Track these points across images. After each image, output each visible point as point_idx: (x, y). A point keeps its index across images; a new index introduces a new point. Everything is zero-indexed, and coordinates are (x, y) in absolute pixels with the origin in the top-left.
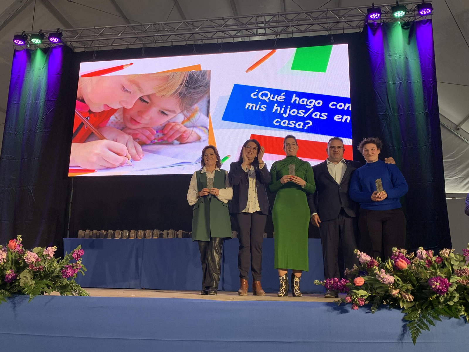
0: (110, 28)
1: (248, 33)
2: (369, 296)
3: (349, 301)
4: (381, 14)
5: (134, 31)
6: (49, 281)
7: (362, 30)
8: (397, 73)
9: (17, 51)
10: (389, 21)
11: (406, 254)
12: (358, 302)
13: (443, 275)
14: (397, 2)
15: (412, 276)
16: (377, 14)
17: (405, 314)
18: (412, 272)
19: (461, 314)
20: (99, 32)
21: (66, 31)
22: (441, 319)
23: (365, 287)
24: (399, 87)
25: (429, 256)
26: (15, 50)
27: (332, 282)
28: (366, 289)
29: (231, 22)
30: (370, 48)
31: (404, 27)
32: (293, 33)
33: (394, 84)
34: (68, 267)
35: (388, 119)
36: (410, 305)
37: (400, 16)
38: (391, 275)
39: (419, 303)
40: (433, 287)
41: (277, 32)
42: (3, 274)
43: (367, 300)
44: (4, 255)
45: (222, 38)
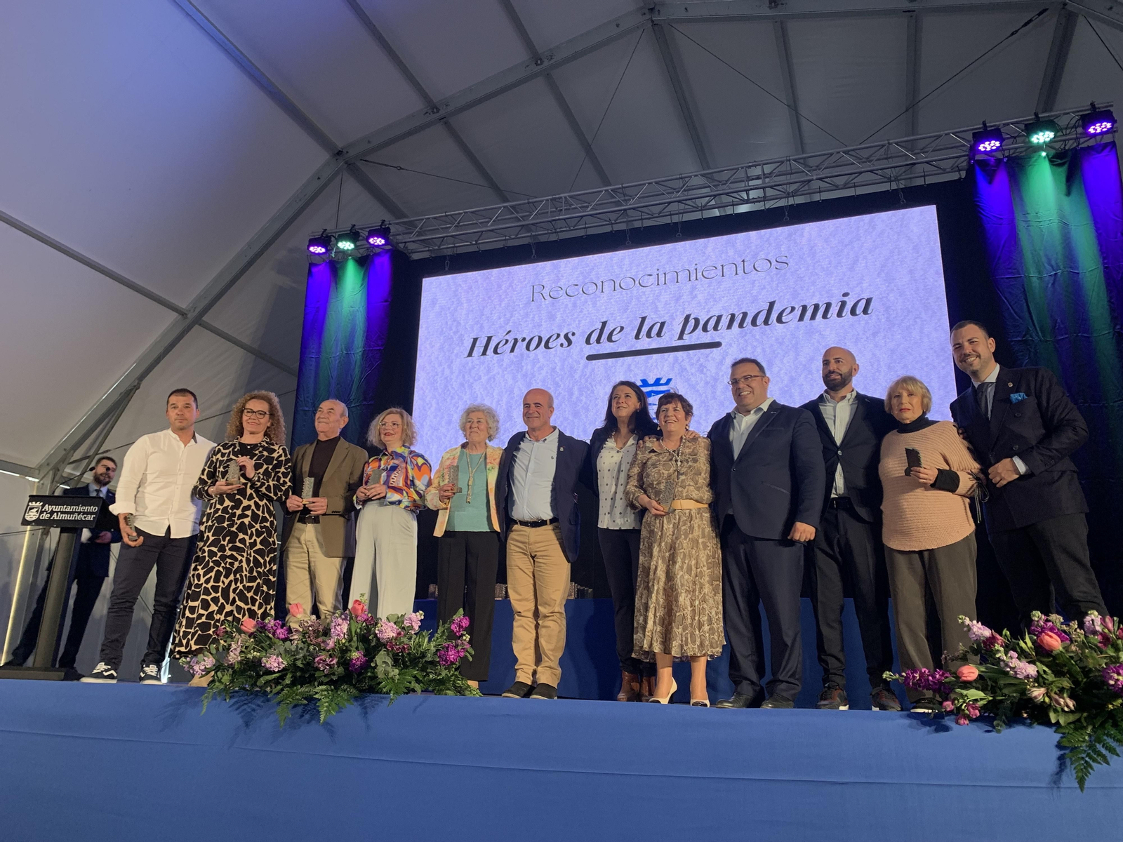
0: (472, 212)
1: (730, 199)
2: (989, 702)
3: (948, 709)
4: (1001, 140)
5: (516, 215)
6: (418, 670)
7: (963, 174)
8: (1046, 256)
9: (314, 265)
10: (1021, 152)
11: (1062, 624)
12: (967, 712)
14: (1036, 114)
15: (1072, 664)
16: (993, 142)
17: (1061, 735)
18: (1072, 657)
20: (454, 221)
21: (397, 224)
23: (981, 683)
24: (1053, 284)
25: (1106, 627)
26: (310, 264)
27: (917, 675)
28: (982, 689)
29: (697, 181)
30: (983, 210)
31: (1055, 161)
32: (820, 192)
33: (1040, 278)
34: (448, 647)
35: (1033, 350)
36: (1072, 718)
37: (1044, 142)
38: (1029, 662)
39: (1088, 716)
40: (1112, 682)
41: (788, 194)
42: (346, 659)
43: (984, 708)
44: (345, 628)
45: (681, 213)
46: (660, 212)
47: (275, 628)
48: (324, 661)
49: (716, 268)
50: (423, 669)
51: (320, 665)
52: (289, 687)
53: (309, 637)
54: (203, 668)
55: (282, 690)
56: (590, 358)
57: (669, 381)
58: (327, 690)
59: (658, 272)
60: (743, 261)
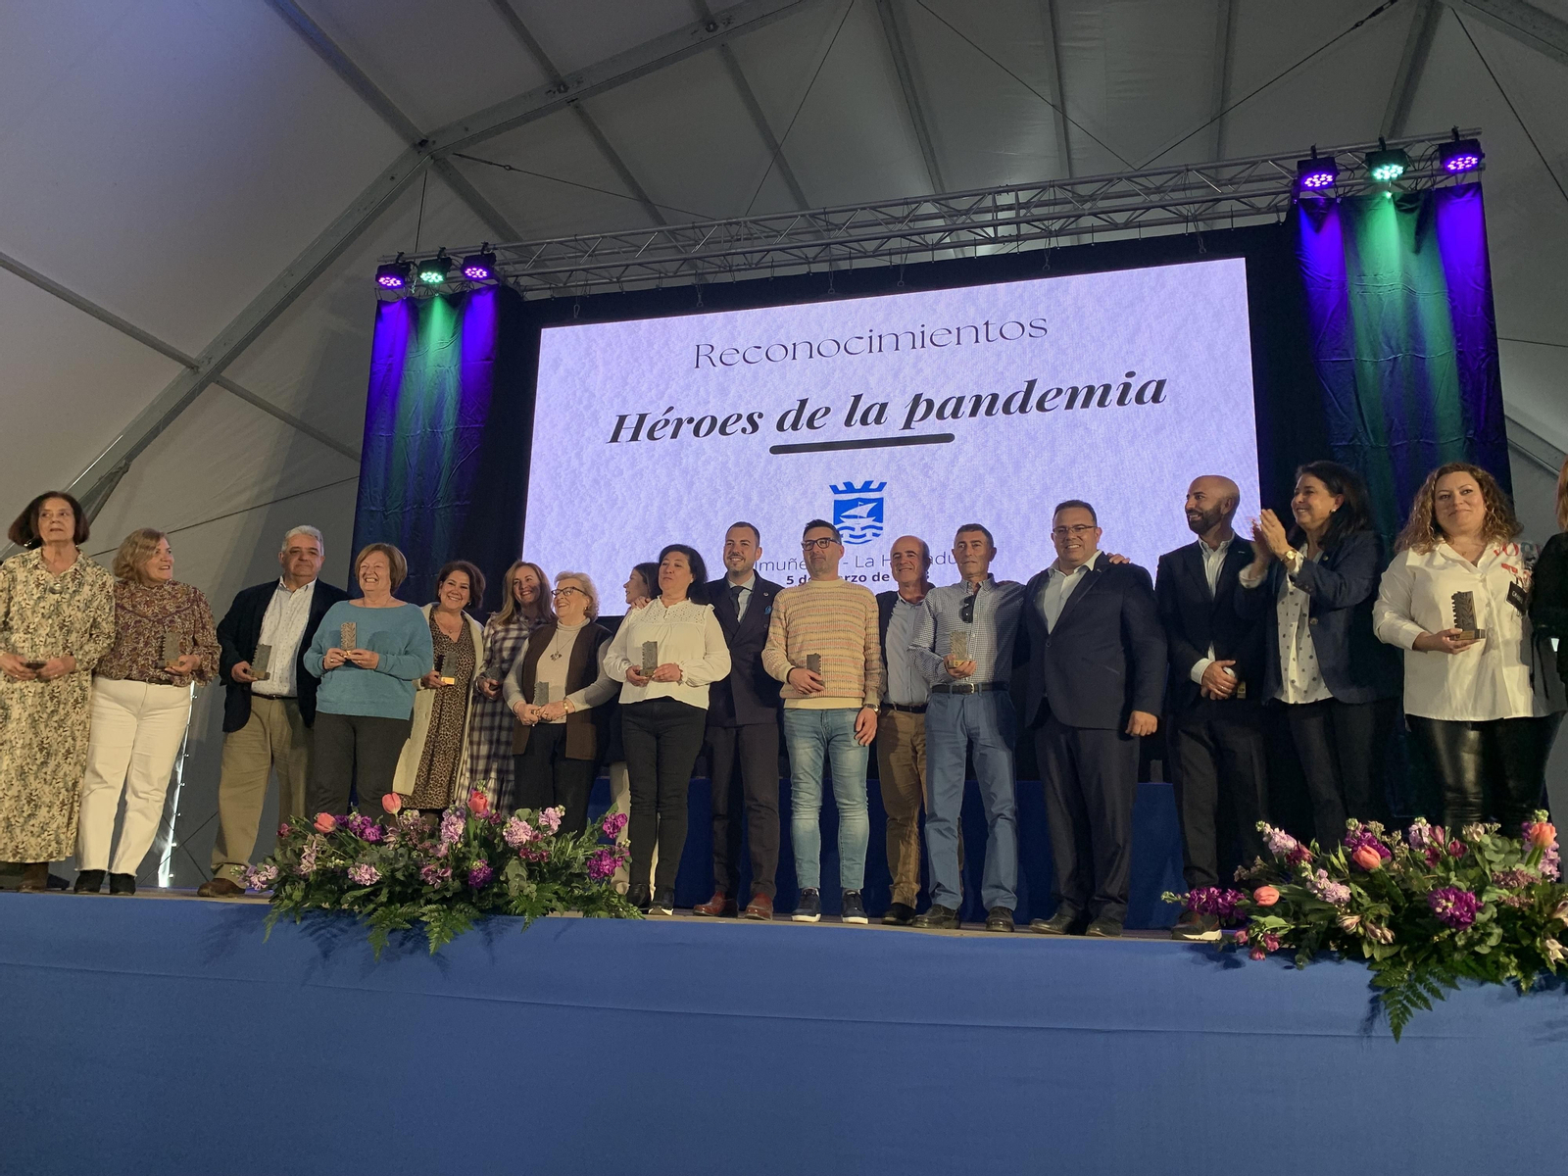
0: (615, 237)
1: (972, 237)
2: (1291, 931)
3: (1241, 940)
4: (1334, 172)
5: (675, 243)
6: (560, 884)
7: (1283, 217)
8: (1385, 333)
9: (386, 303)
10: (1359, 192)
11: (1383, 833)
12: (1263, 943)
13: (1463, 886)
14: (1381, 140)
15: (1393, 885)
16: (1324, 175)
17: (1375, 973)
18: (1393, 877)
19: (1508, 975)
20: (587, 248)
21: (505, 249)
22: (1460, 986)
23: (1281, 908)
24: (1391, 372)
25: (1436, 839)
26: (379, 301)
27: (1204, 897)
28: (1284, 916)
29: (928, 208)
30: (1307, 268)
31: (1402, 206)
32: (1093, 232)
33: (1376, 363)
34: (601, 855)
35: (1362, 457)
36: (1389, 952)
37: (1391, 178)
38: (1341, 883)
39: (1409, 950)
40: (1439, 910)
41: (1051, 233)
42: (463, 870)
43: (1285, 938)
44: (460, 828)
45: (904, 253)
46: (876, 250)
47: (362, 827)
48: (433, 872)
49: (950, 332)
50: (566, 884)
51: (429, 878)
52: (386, 907)
53: (411, 839)
54: (264, 879)
55: (375, 910)
56: (776, 450)
57: (882, 486)
58: (437, 911)
59: (871, 334)
60: (987, 324)
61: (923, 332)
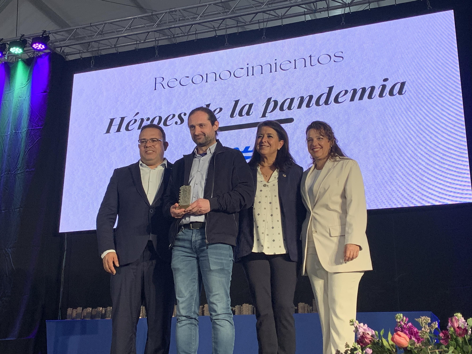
0: (111, 23)
1: (302, 10)
20: (97, 30)
21: (56, 33)
41: (346, 4)
45: (265, 22)
46: (251, 21)
49: (290, 62)
59: (248, 66)
60: (310, 56)
61: (276, 63)
